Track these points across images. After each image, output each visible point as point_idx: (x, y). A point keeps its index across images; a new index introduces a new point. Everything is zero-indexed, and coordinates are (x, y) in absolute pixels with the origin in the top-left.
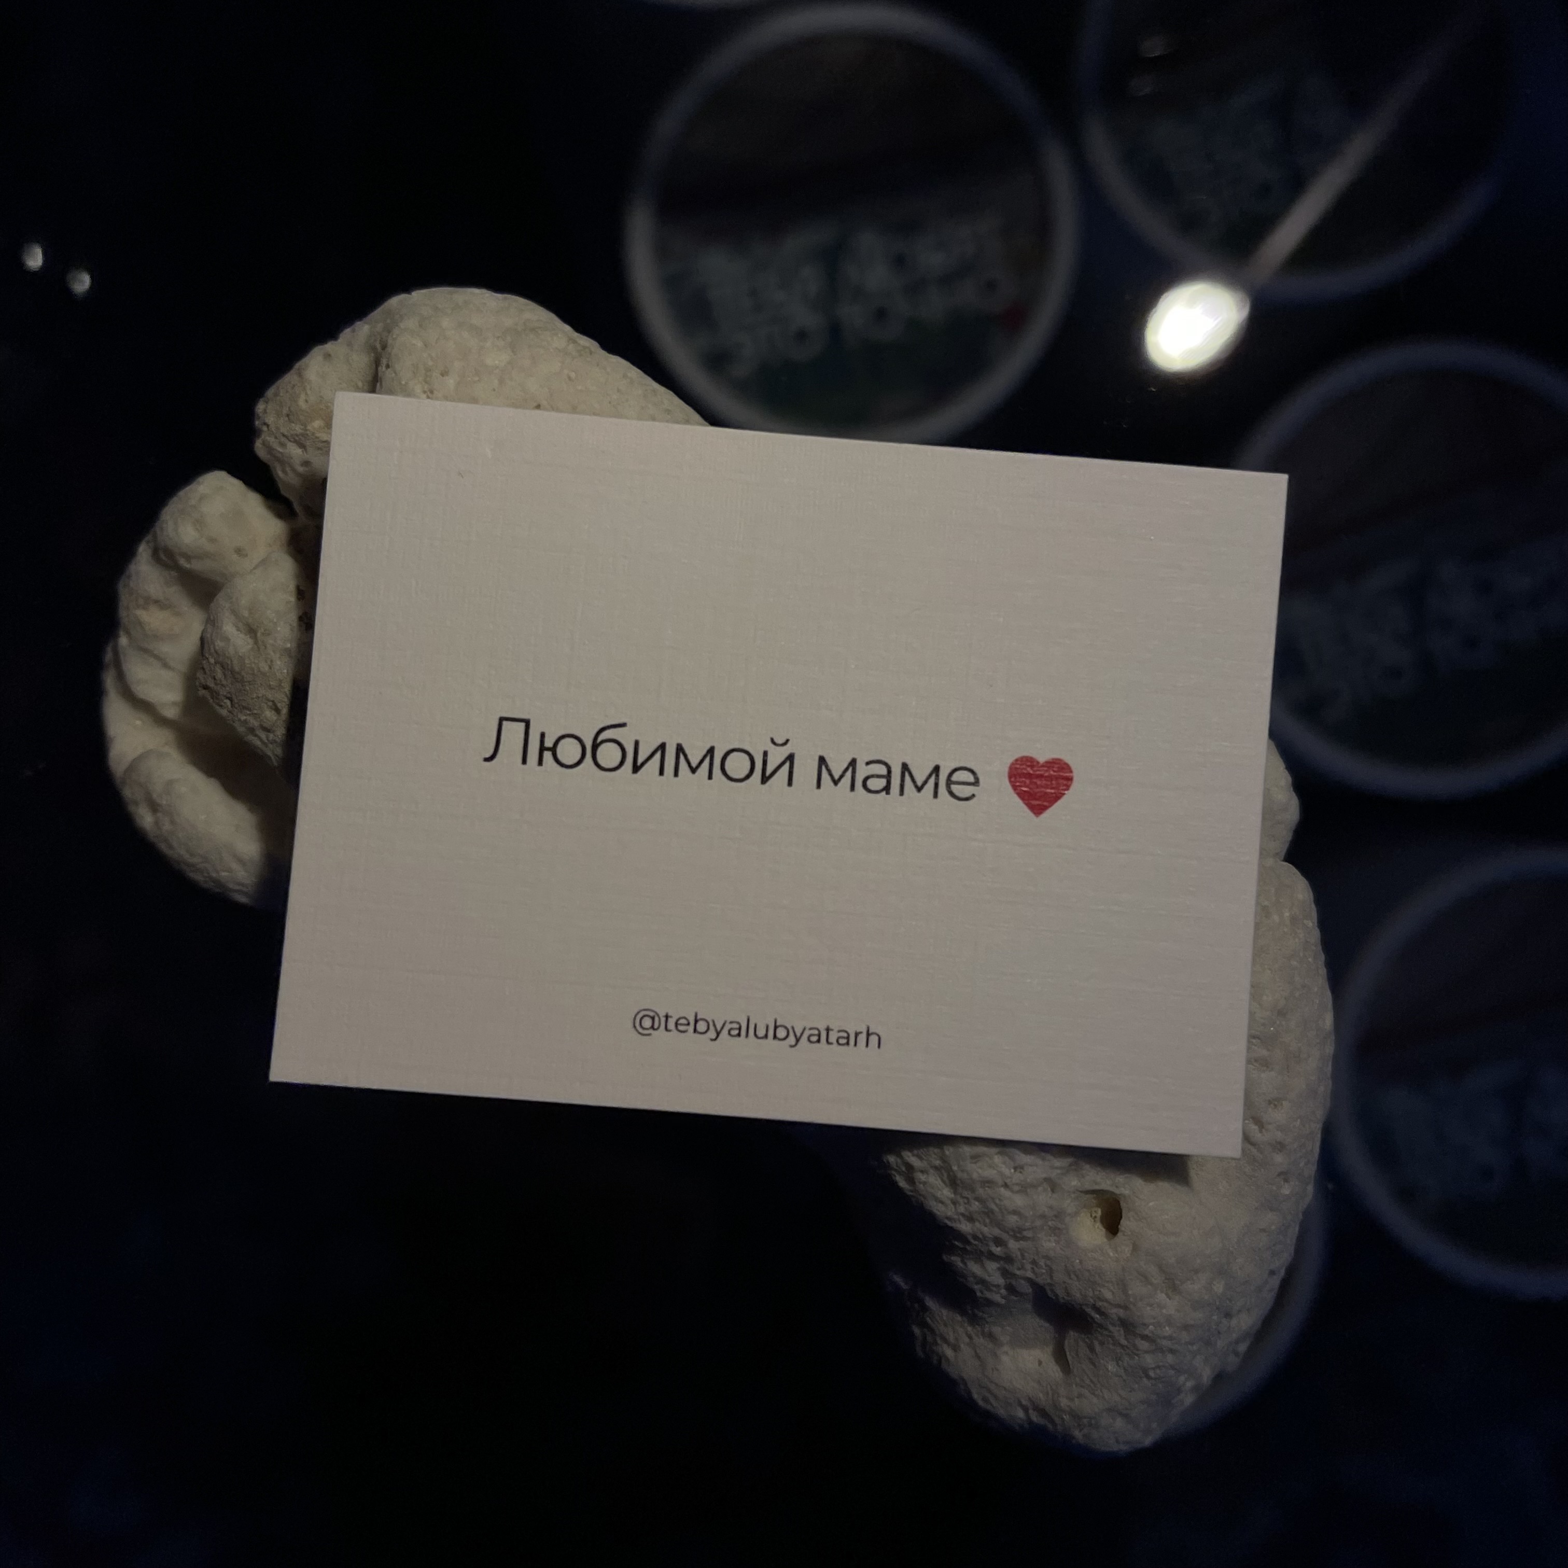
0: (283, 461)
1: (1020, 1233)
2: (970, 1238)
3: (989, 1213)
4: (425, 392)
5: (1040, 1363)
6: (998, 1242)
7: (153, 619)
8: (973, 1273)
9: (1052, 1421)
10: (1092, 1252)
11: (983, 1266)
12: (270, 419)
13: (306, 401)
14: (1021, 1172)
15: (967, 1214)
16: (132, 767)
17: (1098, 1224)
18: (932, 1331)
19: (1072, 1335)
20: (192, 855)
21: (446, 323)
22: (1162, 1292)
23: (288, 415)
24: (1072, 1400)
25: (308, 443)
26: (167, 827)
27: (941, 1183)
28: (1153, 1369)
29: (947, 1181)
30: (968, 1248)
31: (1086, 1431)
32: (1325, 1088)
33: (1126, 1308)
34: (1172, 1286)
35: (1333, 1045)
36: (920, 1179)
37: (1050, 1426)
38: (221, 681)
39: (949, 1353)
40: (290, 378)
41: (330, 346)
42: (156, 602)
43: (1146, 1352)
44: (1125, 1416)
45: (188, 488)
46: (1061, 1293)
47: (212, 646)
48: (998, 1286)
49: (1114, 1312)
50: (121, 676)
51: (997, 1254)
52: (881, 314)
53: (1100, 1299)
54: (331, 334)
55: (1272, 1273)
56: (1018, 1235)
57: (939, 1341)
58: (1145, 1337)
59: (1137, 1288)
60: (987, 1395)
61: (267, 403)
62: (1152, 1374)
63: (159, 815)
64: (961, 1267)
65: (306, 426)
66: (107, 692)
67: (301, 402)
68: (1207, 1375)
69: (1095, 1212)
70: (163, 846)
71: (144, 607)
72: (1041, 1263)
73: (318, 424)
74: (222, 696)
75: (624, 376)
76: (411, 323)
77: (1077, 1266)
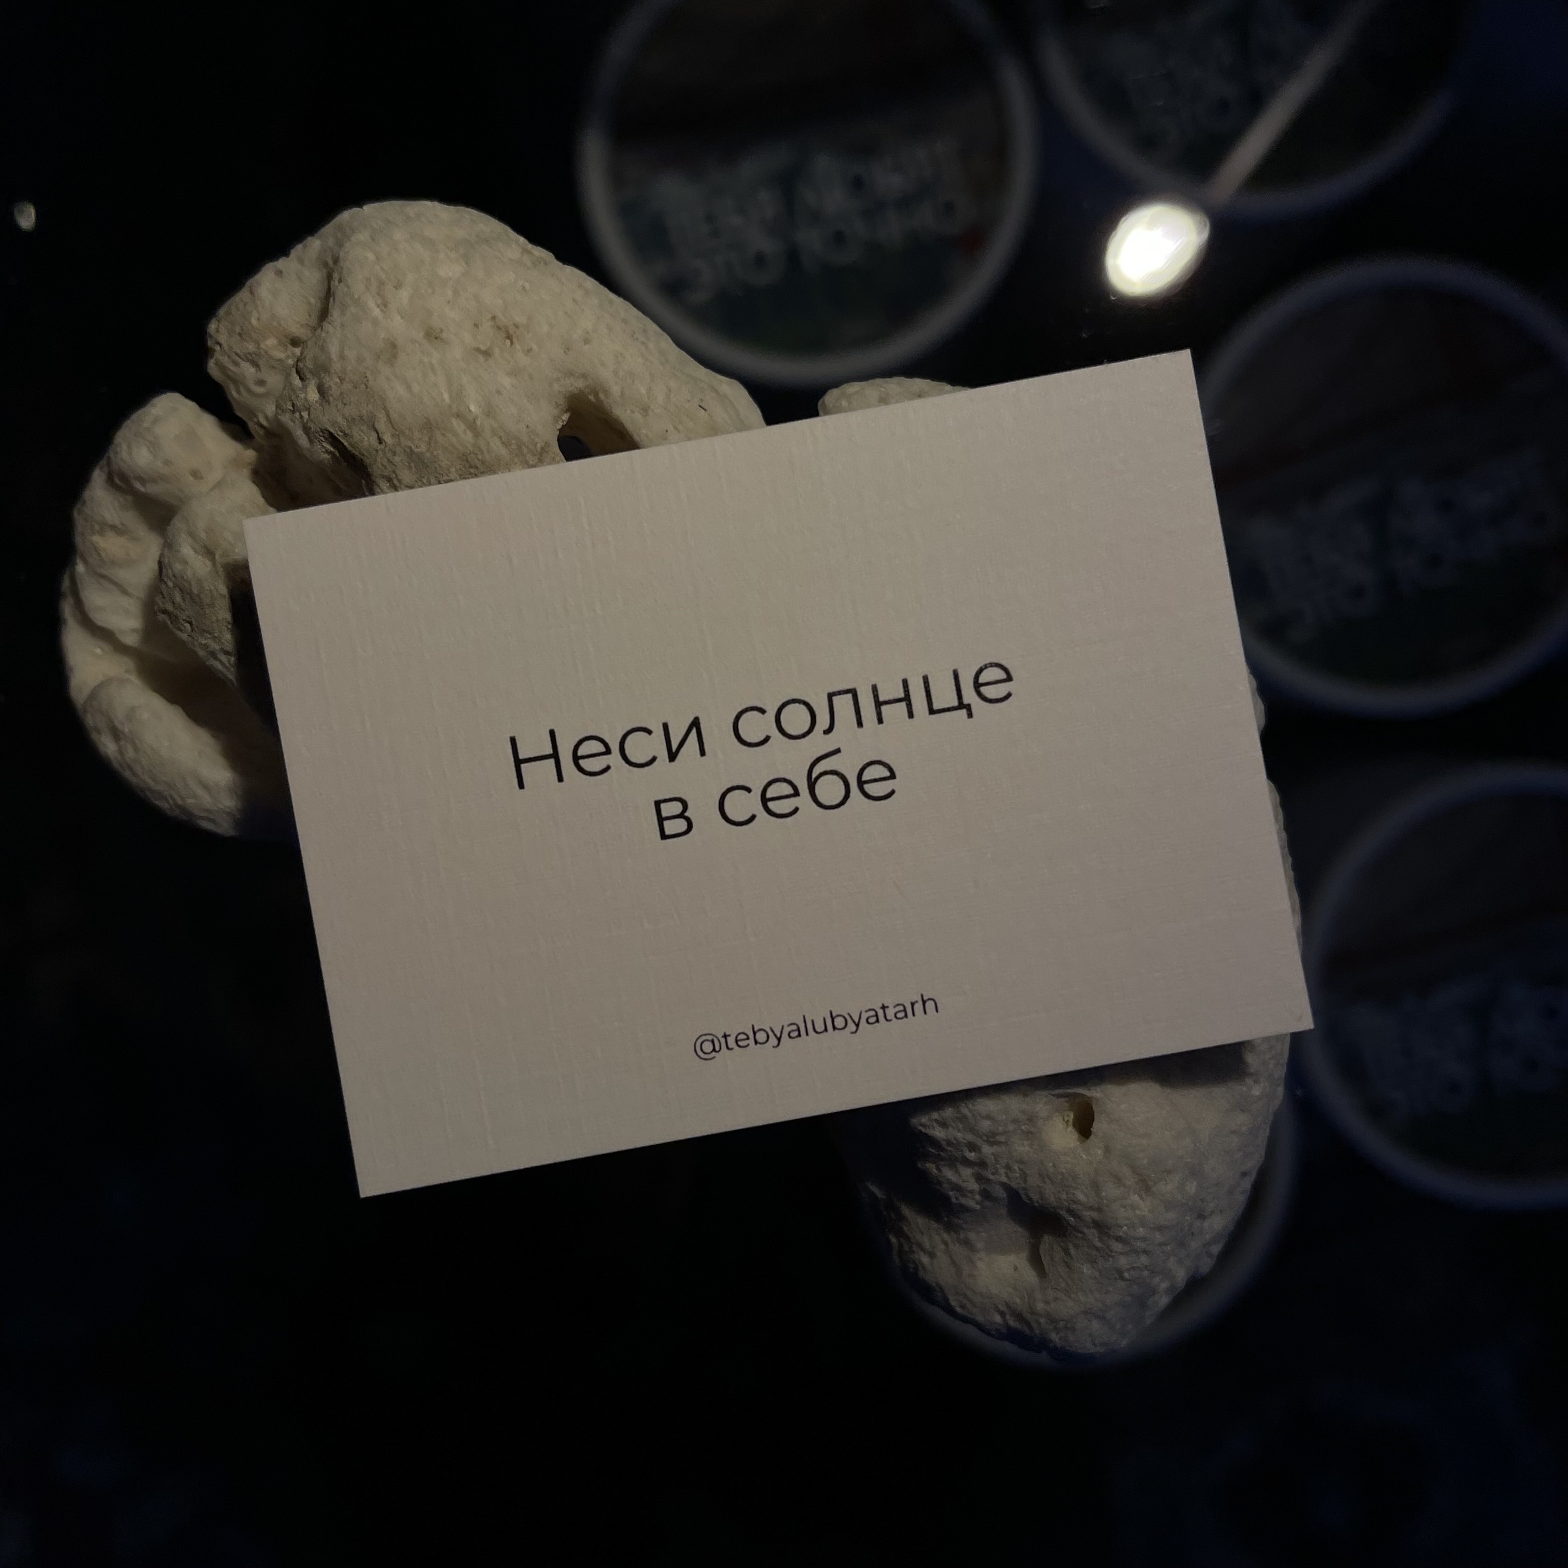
0: (237, 381)
1: (993, 1137)
2: (944, 1143)
3: (962, 1118)
4: (378, 306)
5: (1016, 1269)
6: (972, 1147)
7: (109, 545)
8: (948, 1180)
9: (1028, 1324)
10: (1065, 1155)
11: (957, 1172)
12: (222, 338)
13: (259, 319)
15: (941, 1119)
16: (93, 695)
17: (1071, 1128)
18: (908, 1238)
19: (1047, 1239)
20: (154, 780)
21: (398, 235)
22: (1135, 1193)
23: (240, 334)
24: (1048, 1303)
25: (261, 362)
26: (130, 753)
28: (1128, 1270)
30: (943, 1154)
31: (1062, 1334)
33: (1099, 1210)
34: (1145, 1187)
37: (1026, 1330)
38: (180, 605)
39: (925, 1260)
40: (243, 295)
41: (281, 263)
42: (113, 528)
43: (1122, 1253)
44: (1102, 1318)
45: (140, 411)
46: (1035, 1197)
47: (170, 570)
48: (972, 1192)
49: (1088, 1215)
50: (79, 604)
51: (972, 1159)
52: (839, 238)
53: (1075, 1202)
54: (282, 250)
55: (1243, 1174)
56: (991, 1140)
57: (916, 1249)
58: (1119, 1239)
59: (1110, 1190)
60: (965, 1301)
61: (219, 322)
62: (1126, 1275)
63: (122, 743)
64: (936, 1174)
65: (259, 345)
66: (65, 621)
67: (254, 322)
68: (1181, 1275)
69: (1068, 1116)
70: (127, 774)
71: (101, 533)
72: (1014, 1168)
73: (271, 342)
74: (181, 621)
75: (580, 286)
76: (363, 236)
77: (1051, 1170)
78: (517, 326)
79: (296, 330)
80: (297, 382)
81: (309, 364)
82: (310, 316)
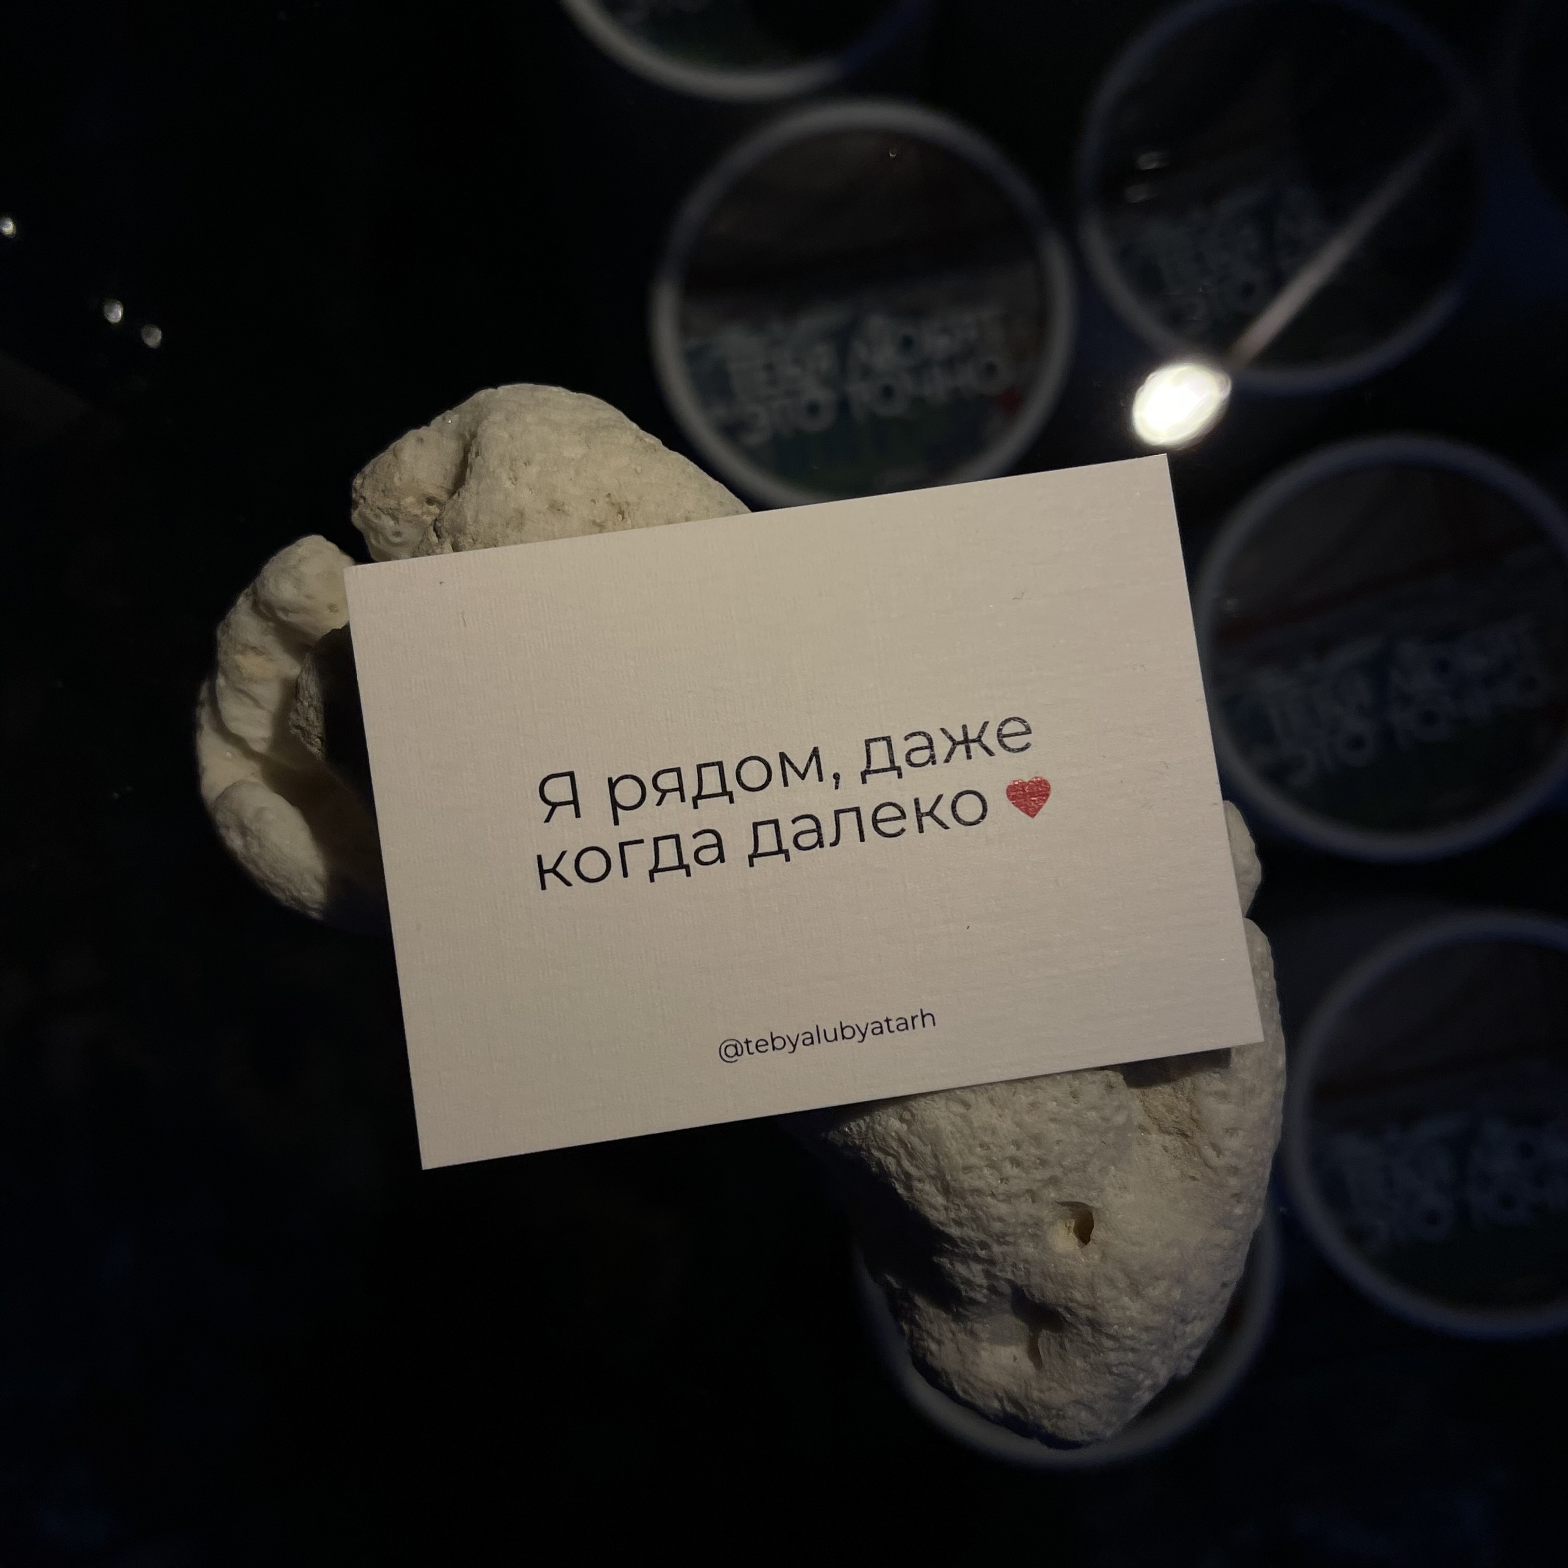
0: (377, 531)
1: (1003, 1237)
2: (958, 1240)
3: (976, 1219)
4: (510, 479)
5: (1015, 1359)
6: (984, 1245)
7: (250, 664)
8: (960, 1274)
9: (1023, 1410)
10: (1066, 1257)
11: (969, 1267)
12: (367, 493)
13: (400, 479)
14: (1006, 1183)
15: (957, 1219)
16: (224, 795)
17: (1072, 1234)
18: (919, 1327)
19: (1045, 1333)
20: (275, 875)
21: (529, 418)
22: (1126, 1296)
23: (383, 491)
24: (1041, 1391)
25: (400, 517)
26: (255, 849)
27: (936, 1191)
28: (1116, 1365)
29: (941, 1189)
30: (957, 1250)
31: (1054, 1421)
32: (1277, 1121)
33: (1093, 1309)
34: (1135, 1290)
35: (1285, 1083)
36: (917, 1186)
37: (1021, 1416)
38: (313, 722)
39: (933, 1347)
40: (386, 457)
41: (423, 431)
42: (254, 648)
43: (1112, 1350)
44: (1090, 1408)
45: (287, 549)
46: (1037, 1295)
47: (306, 692)
48: (981, 1286)
49: (1083, 1313)
50: (216, 713)
51: (982, 1256)
52: (888, 392)
53: (1072, 1300)
54: (425, 421)
55: (1224, 1285)
56: (1002, 1240)
57: (925, 1336)
58: (1110, 1337)
59: (1104, 1292)
60: (966, 1386)
61: (364, 478)
62: (1115, 1370)
63: (249, 838)
64: (949, 1268)
65: (399, 502)
66: (200, 727)
67: (396, 480)
68: (1163, 1375)
69: (1070, 1222)
70: (250, 867)
71: (242, 653)
72: (1020, 1266)
73: (410, 500)
74: (313, 736)
75: (684, 471)
76: (498, 417)
77: (1052, 1270)
78: (628, 504)
79: (432, 491)
80: (434, 539)
81: (446, 524)
82: (445, 479)
